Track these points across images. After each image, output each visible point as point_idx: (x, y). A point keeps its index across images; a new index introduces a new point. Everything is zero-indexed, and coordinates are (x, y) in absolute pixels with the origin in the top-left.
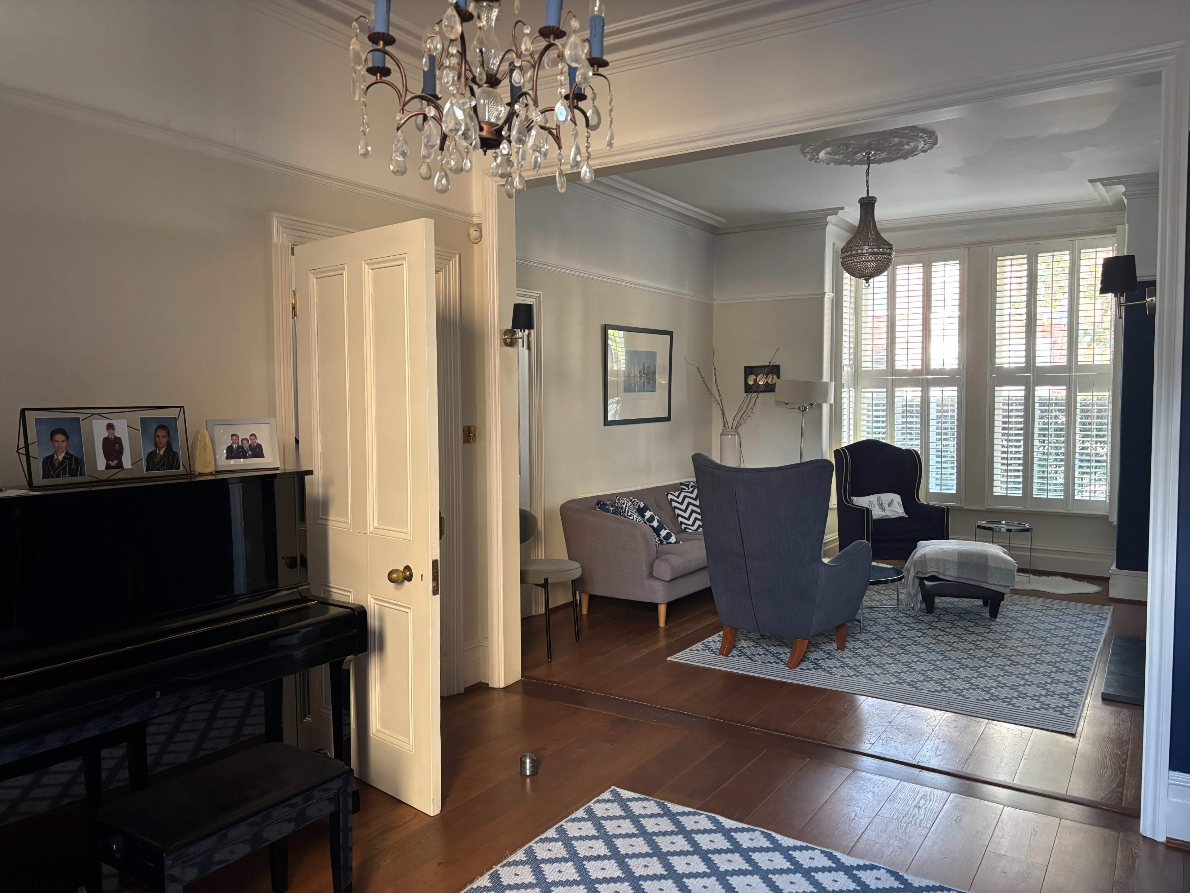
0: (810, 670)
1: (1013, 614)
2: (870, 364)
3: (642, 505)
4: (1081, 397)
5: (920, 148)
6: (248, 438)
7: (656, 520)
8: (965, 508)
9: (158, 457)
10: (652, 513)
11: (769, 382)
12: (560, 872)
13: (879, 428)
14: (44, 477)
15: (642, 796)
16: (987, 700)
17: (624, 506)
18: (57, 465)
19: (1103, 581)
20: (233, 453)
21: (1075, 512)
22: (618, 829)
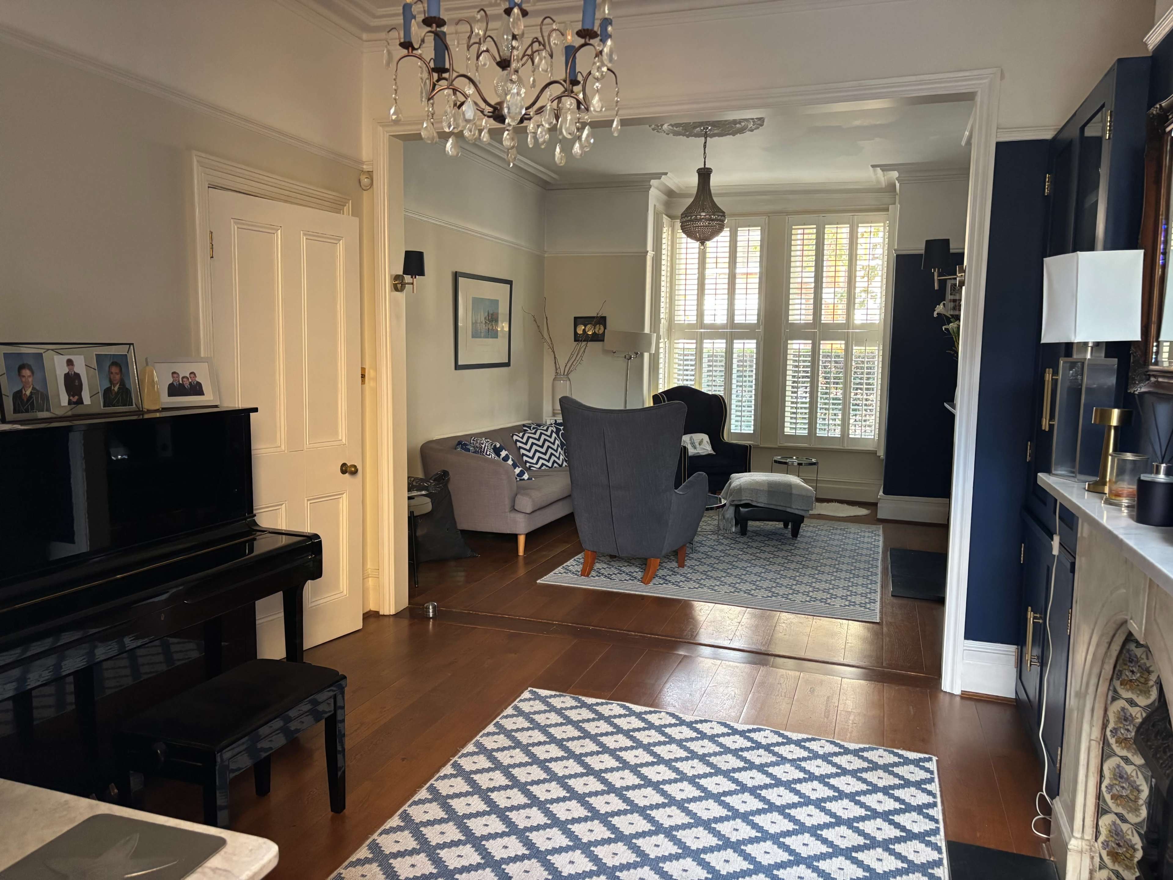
0: (662, 584)
1: (809, 534)
2: (682, 318)
3: (498, 445)
4: (856, 349)
5: (749, 127)
6: (188, 376)
7: (510, 459)
8: (761, 446)
9: (113, 393)
10: (506, 452)
11: (597, 332)
12: (511, 757)
13: (687, 375)
14: (15, 411)
15: (558, 693)
16: (809, 602)
17: (483, 446)
18: (25, 400)
19: (873, 506)
20: (175, 390)
21: (849, 448)
22: (548, 720)
